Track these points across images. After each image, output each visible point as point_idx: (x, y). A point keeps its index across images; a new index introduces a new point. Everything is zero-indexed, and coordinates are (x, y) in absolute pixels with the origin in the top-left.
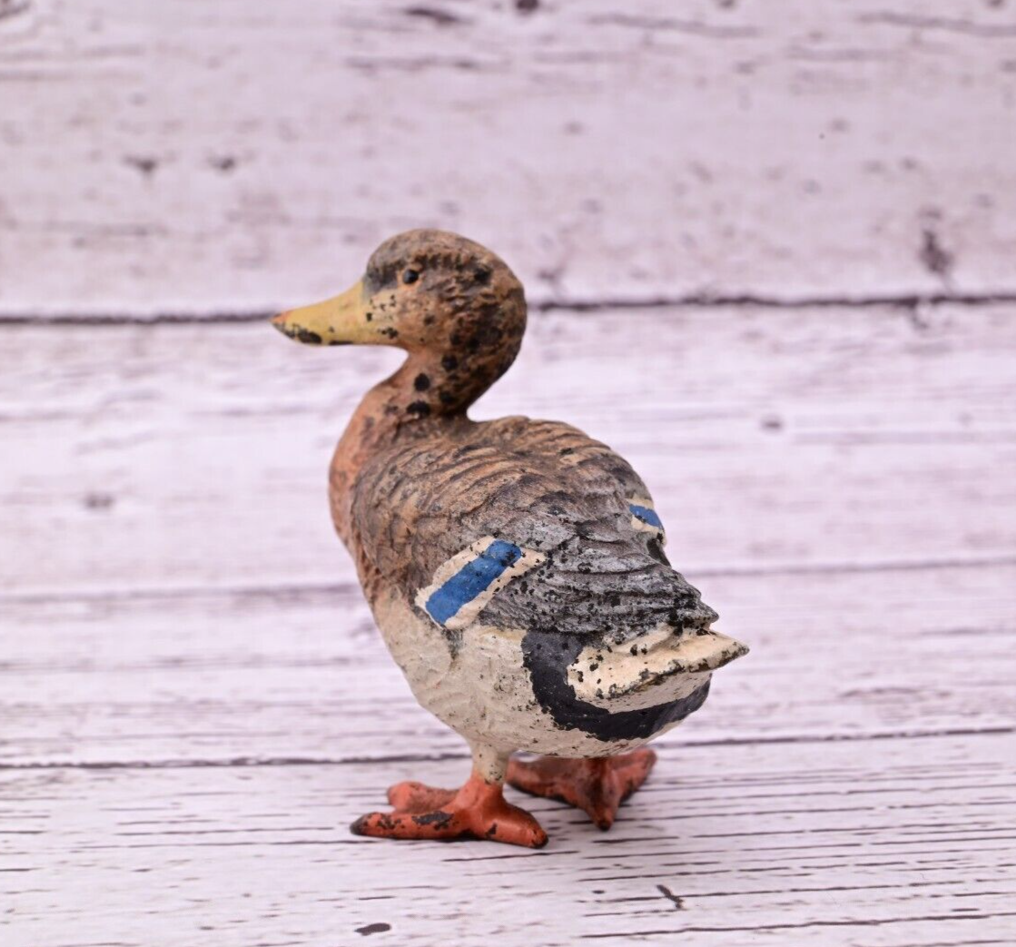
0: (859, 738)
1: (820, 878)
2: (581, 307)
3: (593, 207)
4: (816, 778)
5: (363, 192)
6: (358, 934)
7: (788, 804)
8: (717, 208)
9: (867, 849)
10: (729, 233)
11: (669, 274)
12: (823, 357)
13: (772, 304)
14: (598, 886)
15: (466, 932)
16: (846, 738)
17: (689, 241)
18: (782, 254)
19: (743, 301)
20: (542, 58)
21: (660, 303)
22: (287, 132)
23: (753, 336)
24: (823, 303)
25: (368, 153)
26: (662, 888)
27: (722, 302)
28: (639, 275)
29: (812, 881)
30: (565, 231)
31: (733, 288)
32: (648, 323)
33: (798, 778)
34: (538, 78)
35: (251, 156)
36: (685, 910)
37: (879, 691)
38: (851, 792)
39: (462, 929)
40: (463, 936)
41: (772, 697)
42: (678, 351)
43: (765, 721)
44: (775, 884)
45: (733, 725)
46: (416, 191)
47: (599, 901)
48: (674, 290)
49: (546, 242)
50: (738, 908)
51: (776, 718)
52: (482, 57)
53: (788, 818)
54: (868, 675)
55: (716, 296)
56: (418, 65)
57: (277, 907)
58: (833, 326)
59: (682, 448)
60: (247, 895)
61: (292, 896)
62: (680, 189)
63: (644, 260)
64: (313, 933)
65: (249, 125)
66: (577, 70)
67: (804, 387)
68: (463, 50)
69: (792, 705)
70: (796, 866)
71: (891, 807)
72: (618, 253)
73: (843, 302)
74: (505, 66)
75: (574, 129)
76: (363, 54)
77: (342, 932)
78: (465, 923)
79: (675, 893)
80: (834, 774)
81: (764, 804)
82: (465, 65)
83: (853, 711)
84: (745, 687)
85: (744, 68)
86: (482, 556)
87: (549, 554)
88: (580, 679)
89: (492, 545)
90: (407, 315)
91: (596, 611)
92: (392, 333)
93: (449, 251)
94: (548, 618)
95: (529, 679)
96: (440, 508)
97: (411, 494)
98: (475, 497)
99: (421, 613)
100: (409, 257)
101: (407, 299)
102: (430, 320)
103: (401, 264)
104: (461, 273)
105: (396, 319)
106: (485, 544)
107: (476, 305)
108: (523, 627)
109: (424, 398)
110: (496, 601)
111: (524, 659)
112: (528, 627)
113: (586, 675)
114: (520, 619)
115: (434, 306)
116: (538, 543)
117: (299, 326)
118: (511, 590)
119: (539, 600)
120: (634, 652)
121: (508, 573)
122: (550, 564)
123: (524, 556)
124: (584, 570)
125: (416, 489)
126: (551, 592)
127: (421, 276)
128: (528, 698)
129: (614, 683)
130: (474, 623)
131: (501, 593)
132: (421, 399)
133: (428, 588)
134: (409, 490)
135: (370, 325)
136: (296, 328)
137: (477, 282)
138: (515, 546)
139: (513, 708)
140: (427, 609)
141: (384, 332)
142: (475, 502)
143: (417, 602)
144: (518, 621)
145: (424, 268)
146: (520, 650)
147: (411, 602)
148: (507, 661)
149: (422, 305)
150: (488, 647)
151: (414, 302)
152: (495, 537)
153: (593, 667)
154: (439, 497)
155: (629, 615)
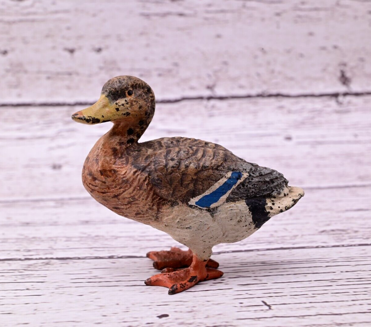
0: (327, 247)
2: (221, 98)
6: (158, 318)
10: (273, 72)
11: (252, 86)
13: (288, 96)
14: (241, 301)
16: (323, 247)
17: (259, 75)
19: (278, 95)
20: (208, 12)
21: (249, 97)
23: (281, 108)
25: (148, 46)
27: (270, 96)
28: (241, 87)
30: (216, 72)
31: (274, 91)
32: (244, 104)
33: (307, 261)
34: (206, 19)
37: (333, 230)
39: (194, 316)
40: (194, 319)
41: (295, 233)
42: (255, 113)
43: (294, 241)
45: (283, 243)
46: (164, 59)
47: (241, 306)
48: (254, 92)
49: (209, 76)
51: (297, 240)
52: (186, 12)
54: (328, 225)
55: (268, 94)
56: (165, 15)
59: (257, 147)
62: (256, 57)
63: (243, 81)
66: (220, 16)
67: (299, 125)
68: (180, 9)
69: (303, 236)
72: (234, 79)
74: (195, 15)
75: (218, 36)
76: (146, 11)
77: (152, 317)
78: (195, 314)
82: (181, 15)
84: (285, 230)
85: (278, 14)
86: (230, 178)
87: (249, 173)
88: (271, 208)
89: (232, 174)
90: (133, 106)
91: (269, 186)
92: (128, 114)
93: (139, 82)
94: (253, 193)
95: (251, 215)
96: (208, 167)
97: (189, 165)
98: (219, 160)
99: (193, 206)
100: (129, 85)
101: (132, 101)
102: (140, 107)
103: (127, 88)
104: (143, 89)
105: (129, 108)
106: (229, 174)
107: (150, 100)
108: (243, 199)
109: (132, 137)
110: (232, 193)
111: (249, 209)
112: (245, 198)
113: (273, 207)
114: (242, 197)
115: (141, 102)
116: (246, 170)
117: (91, 117)
118: (238, 188)
119: (250, 188)
120: (285, 195)
121: (239, 182)
122: (250, 175)
123: (243, 175)
124: (261, 175)
125: (190, 163)
126: (254, 184)
127: (133, 92)
128: (250, 221)
129: (285, 206)
130: (224, 203)
131: (235, 190)
132: (131, 138)
133: (198, 196)
134: (187, 164)
135: (118, 113)
136: (91, 118)
137: (148, 92)
138: (240, 172)
139: (243, 226)
140: (196, 205)
141: (124, 114)
142: (220, 161)
143: (190, 203)
144: (241, 198)
145: (133, 89)
146: (247, 206)
147: (187, 204)
148: (243, 211)
149: (138, 102)
150: (234, 208)
151: (135, 101)
152: (232, 171)
153: (273, 204)
154: (204, 163)
155: (278, 185)
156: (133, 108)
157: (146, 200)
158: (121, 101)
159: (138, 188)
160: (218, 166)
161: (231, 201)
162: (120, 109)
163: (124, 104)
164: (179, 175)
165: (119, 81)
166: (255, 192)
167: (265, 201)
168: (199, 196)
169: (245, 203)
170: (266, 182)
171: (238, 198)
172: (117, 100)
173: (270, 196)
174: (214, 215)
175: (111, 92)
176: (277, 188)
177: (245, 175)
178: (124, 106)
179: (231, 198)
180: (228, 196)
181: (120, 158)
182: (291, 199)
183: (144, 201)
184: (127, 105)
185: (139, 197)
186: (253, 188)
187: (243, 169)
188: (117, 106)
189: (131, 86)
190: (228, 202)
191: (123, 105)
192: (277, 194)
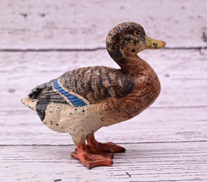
0: (179, 142)
1: (164, 171)
4: (167, 150)
5: (74, 22)
7: (160, 155)
8: (155, 26)
9: (176, 165)
10: (158, 32)
12: (179, 61)
13: (168, 48)
14: (112, 172)
16: (176, 142)
18: (170, 37)
22: (57, 8)
23: (163, 56)
24: (179, 48)
25: (75, 13)
26: (127, 173)
29: (162, 172)
33: (163, 150)
35: (49, 13)
36: (131, 178)
37: (185, 132)
38: (175, 153)
41: (160, 133)
43: (158, 138)
44: (153, 172)
45: (150, 139)
46: (86, 22)
50: (144, 177)
51: (160, 138)
53: (159, 158)
54: (183, 129)
64: (43, 181)
65: (48, 6)
70: (159, 169)
71: (184, 157)
73: (184, 48)
75: (122, 8)
77: (50, 181)
78: (79, 179)
79: (129, 174)
80: (172, 150)
81: (154, 155)
83: (178, 136)
84: (154, 131)
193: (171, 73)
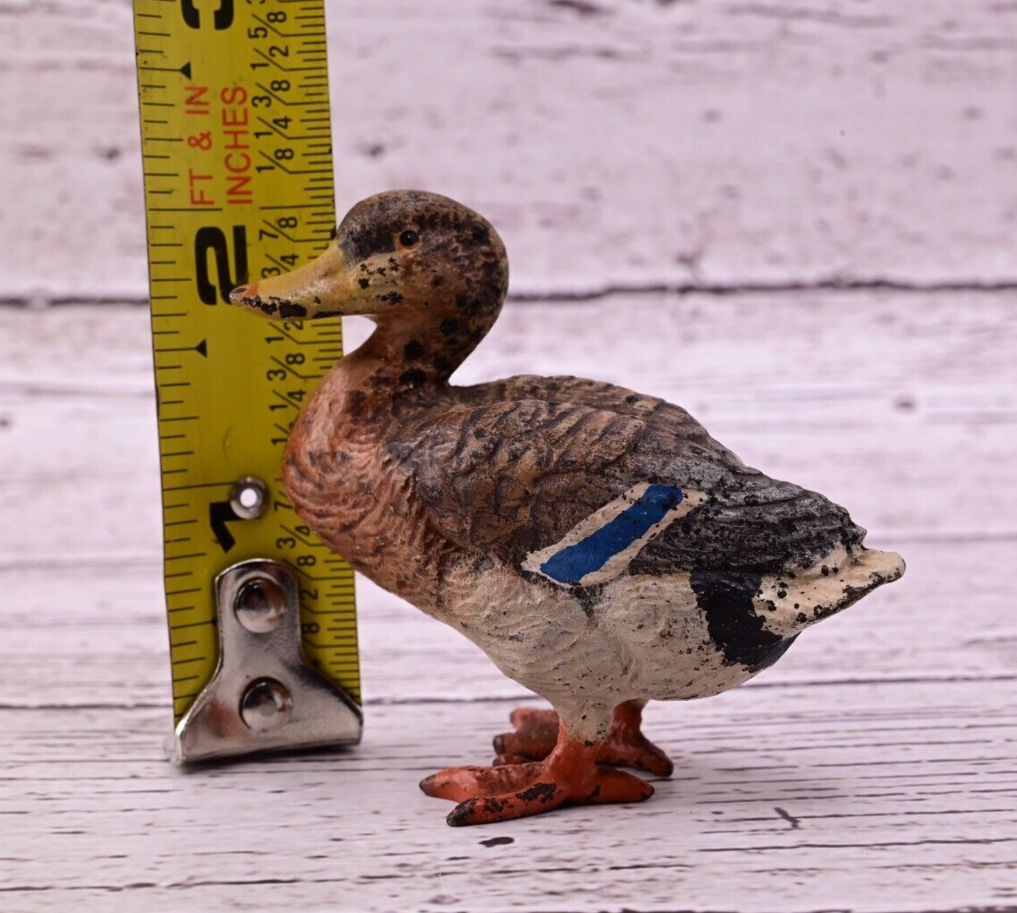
0: (980, 679)
1: (934, 803)
2: (718, 291)
3: (731, 193)
4: (936, 713)
5: (507, 177)
6: (482, 846)
7: (908, 736)
8: (852, 194)
9: (983, 777)
10: (864, 218)
11: (805, 259)
12: (956, 340)
13: (906, 287)
14: (717, 808)
15: (586, 845)
16: (967, 679)
17: (824, 226)
18: (916, 239)
19: (878, 285)
20: (682, 48)
21: (796, 287)
22: (434, 120)
23: (887, 319)
24: (956, 287)
25: (512, 140)
26: (779, 810)
27: (857, 285)
28: (775, 259)
29: (927, 806)
30: (703, 217)
31: (868, 272)
32: (785, 307)
33: (917, 714)
34: (677, 67)
35: (399, 143)
36: (801, 829)
37: (1002, 640)
38: (970, 727)
39: (583, 843)
40: (583, 849)
41: (895, 644)
42: (812, 333)
43: (888, 664)
44: (891, 807)
45: (857, 667)
46: (558, 177)
47: (717, 821)
48: (810, 274)
49: (685, 227)
50: (853, 828)
51: (898, 661)
52: (622, 46)
53: (906, 749)
54: (992, 626)
55: (852, 280)
56: (562, 54)
57: (404, 823)
58: (967, 310)
59: (816, 427)
60: (377, 813)
61: (420, 813)
62: (816, 176)
63: (781, 245)
64: (439, 845)
65: (397, 113)
66: (715, 59)
67: (937, 368)
68: (604, 39)
69: (915, 651)
70: (912, 792)
71: (1009, 740)
72: (756, 238)
73: (976, 287)
74: (645, 55)
75: (712, 116)
76: (508, 43)
77: (467, 844)
78: (586, 837)
79: (792, 814)
80: (954, 711)
81: (883, 737)
82: (607, 54)
83: (976, 657)
84: (870, 636)
85: (880, 57)
86: (639, 503)
87: (710, 492)
88: (772, 607)
89: (649, 491)
90: (413, 278)
91: (774, 539)
92: (395, 298)
93: (446, 210)
94: (719, 556)
95: (704, 619)
96: (574, 462)
97: (523, 453)
98: (614, 446)
99: (534, 577)
100: (406, 217)
101: (411, 261)
102: (437, 282)
103: (398, 225)
104: (458, 231)
105: (400, 283)
106: (640, 490)
107: (478, 264)
108: (686, 570)
109: (419, 365)
110: (650, 548)
111: (698, 600)
112: (691, 568)
113: (778, 603)
114: (682, 562)
115: (442, 267)
116: (698, 482)
117: (279, 299)
118: (669, 534)
119: (708, 539)
120: (825, 572)
121: (670, 516)
122: (713, 501)
123: (686, 497)
124: (752, 502)
125: (527, 448)
126: (723, 529)
127: (420, 237)
128: (702, 638)
129: (816, 604)
130: (622, 574)
131: (657, 539)
132: (415, 367)
133: (547, 548)
134: (517, 449)
135: (365, 292)
136: (276, 302)
137: (476, 242)
138: (675, 488)
139: (681, 652)
140: (543, 572)
141: (384, 298)
142: (616, 450)
143: (526, 566)
144: (678, 565)
145: (422, 228)
146: (692, 591)
147: (518, 568)
148: (678, 605)
149: (429, 266)
150: (651, 594)
151: (420, 263)
152: (650, 482)
153: (782, 595)
154: (567, 452)
155: (807, 540)
156: (413, 281)
157: (410, 544)
158: (379, 261)
159: (392, 508)
160: (606, 464)
161: (647, 572)
162: (371, 282)
163: (384, 269)
164: (489, 480)
165: (381, 204)
166: (724, 554)
167: (758, 585)
168: (551, 547)
169: (688, 583)
170: (763, 525)
171: (668, 566)
172: (366, 256)
173: (775, 569)
174: (595, 607)
175: (352, 233)
176: (802, 549)
177: (695, 498)
178: (384, 275)
179: (647, 563)
180: (634, 555)
181: (368, 422)
182: (844, 585)
183: (405, 547)
184: (394, 273)
185: (395, 536)
186: (716, 540)
187: (690, 479)
188: (365, 272)
189: (414, 220)
190: (637, 573)
191: (381, 271)
192: (799, 566)
193: (921, 391)
